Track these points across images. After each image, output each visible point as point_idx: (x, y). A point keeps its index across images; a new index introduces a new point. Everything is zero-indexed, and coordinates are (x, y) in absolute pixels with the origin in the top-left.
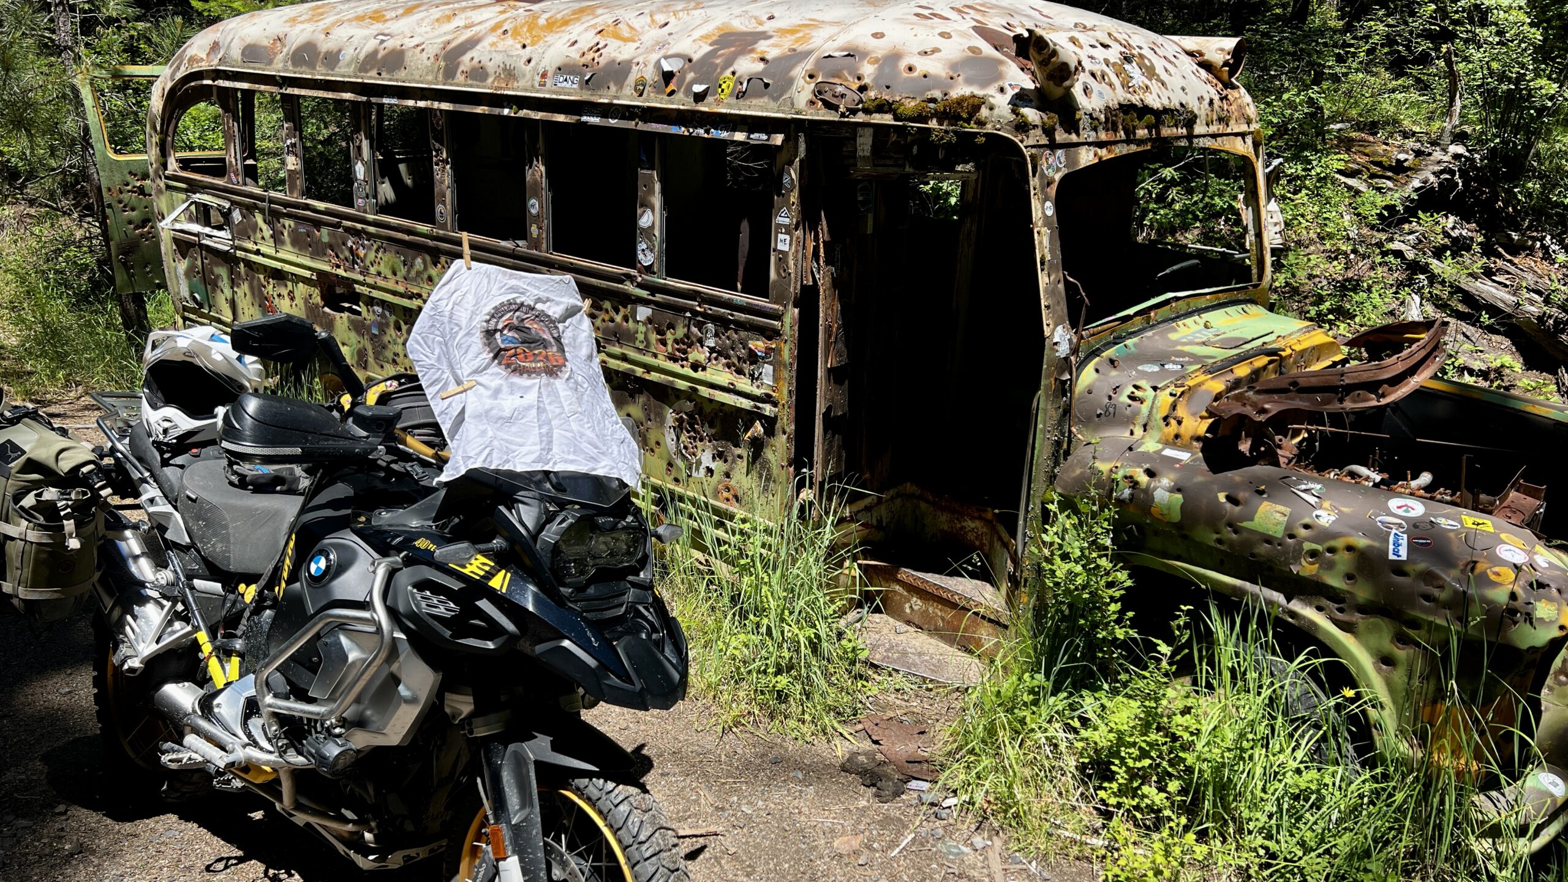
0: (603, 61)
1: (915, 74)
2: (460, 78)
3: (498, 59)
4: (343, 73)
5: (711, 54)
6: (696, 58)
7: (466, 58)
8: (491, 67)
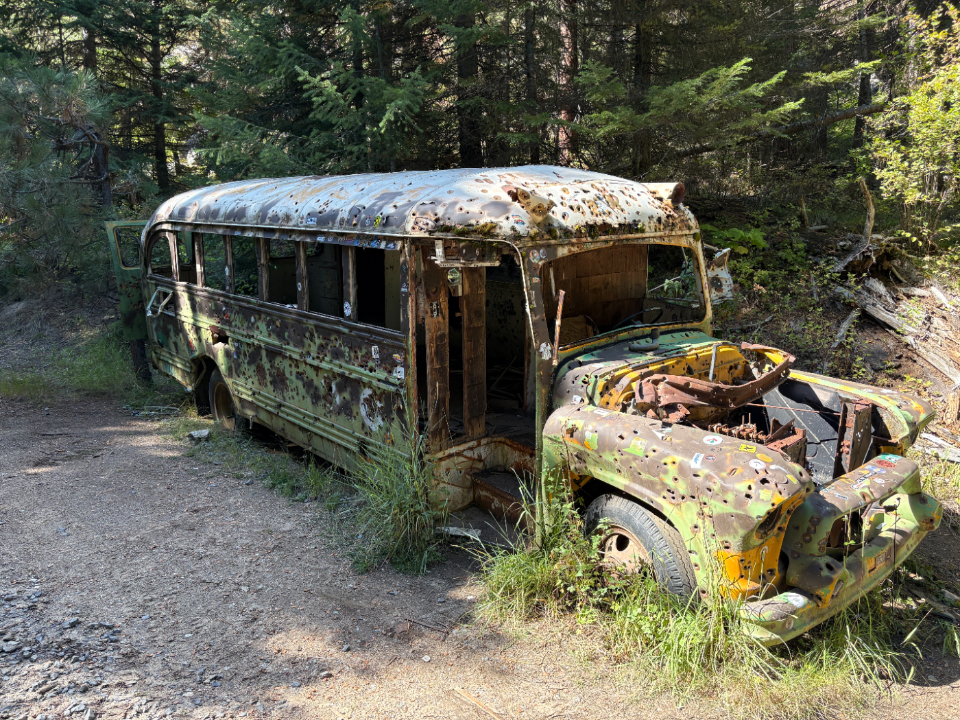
0: (328, 210)
1: (463, 212)
2: (267, 221)
3: (284, 210)
4: (220, 221)
5: (374, 205)
6: (367, 206)
7: (270, 211)
8: (280, 214)
